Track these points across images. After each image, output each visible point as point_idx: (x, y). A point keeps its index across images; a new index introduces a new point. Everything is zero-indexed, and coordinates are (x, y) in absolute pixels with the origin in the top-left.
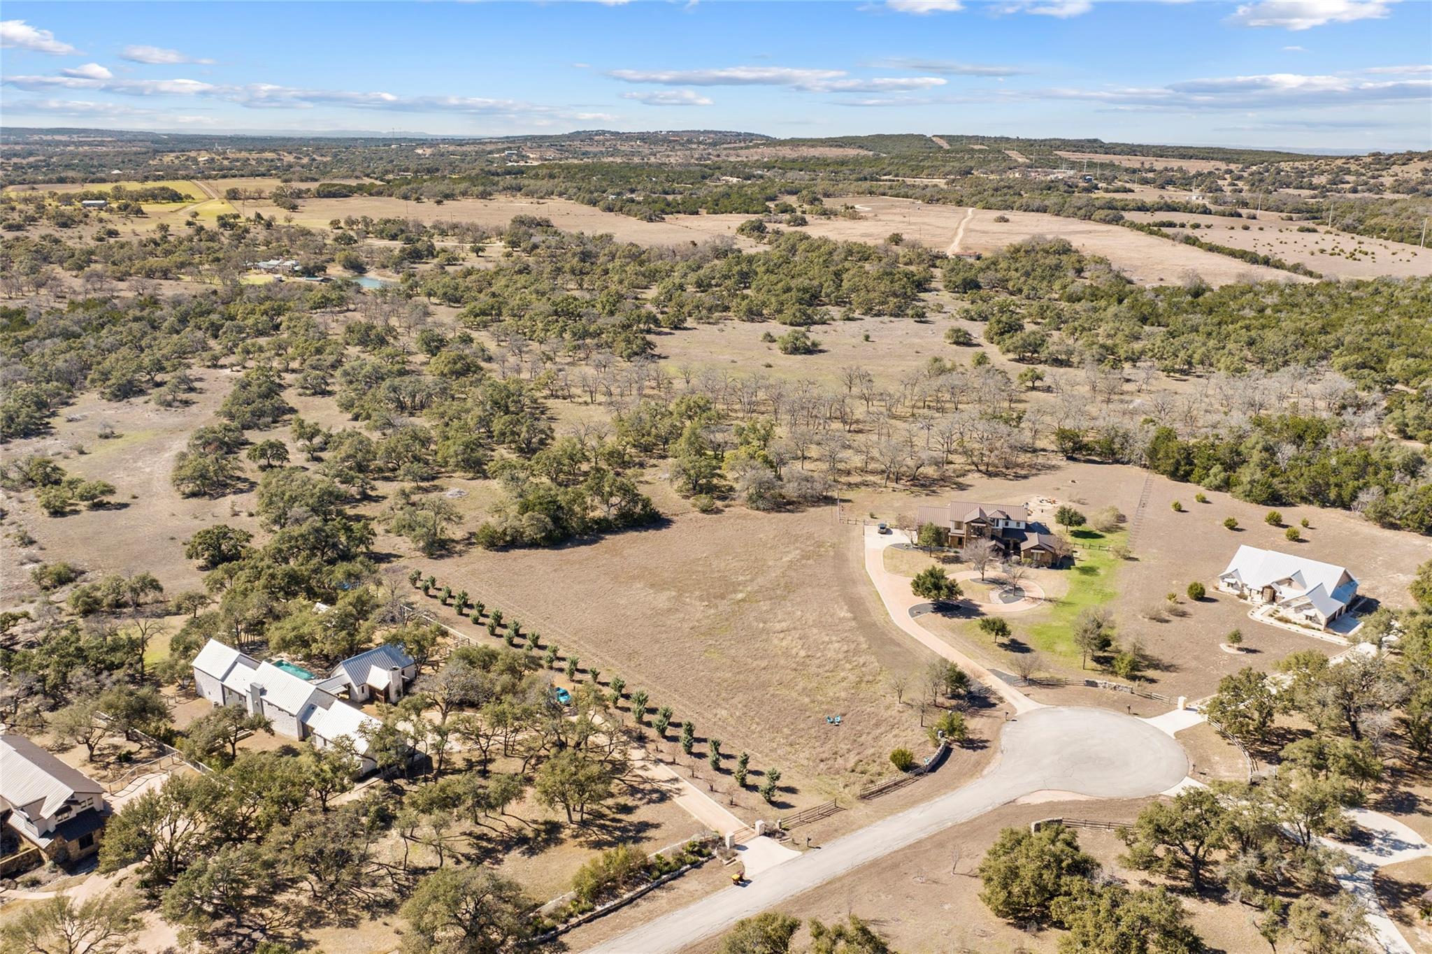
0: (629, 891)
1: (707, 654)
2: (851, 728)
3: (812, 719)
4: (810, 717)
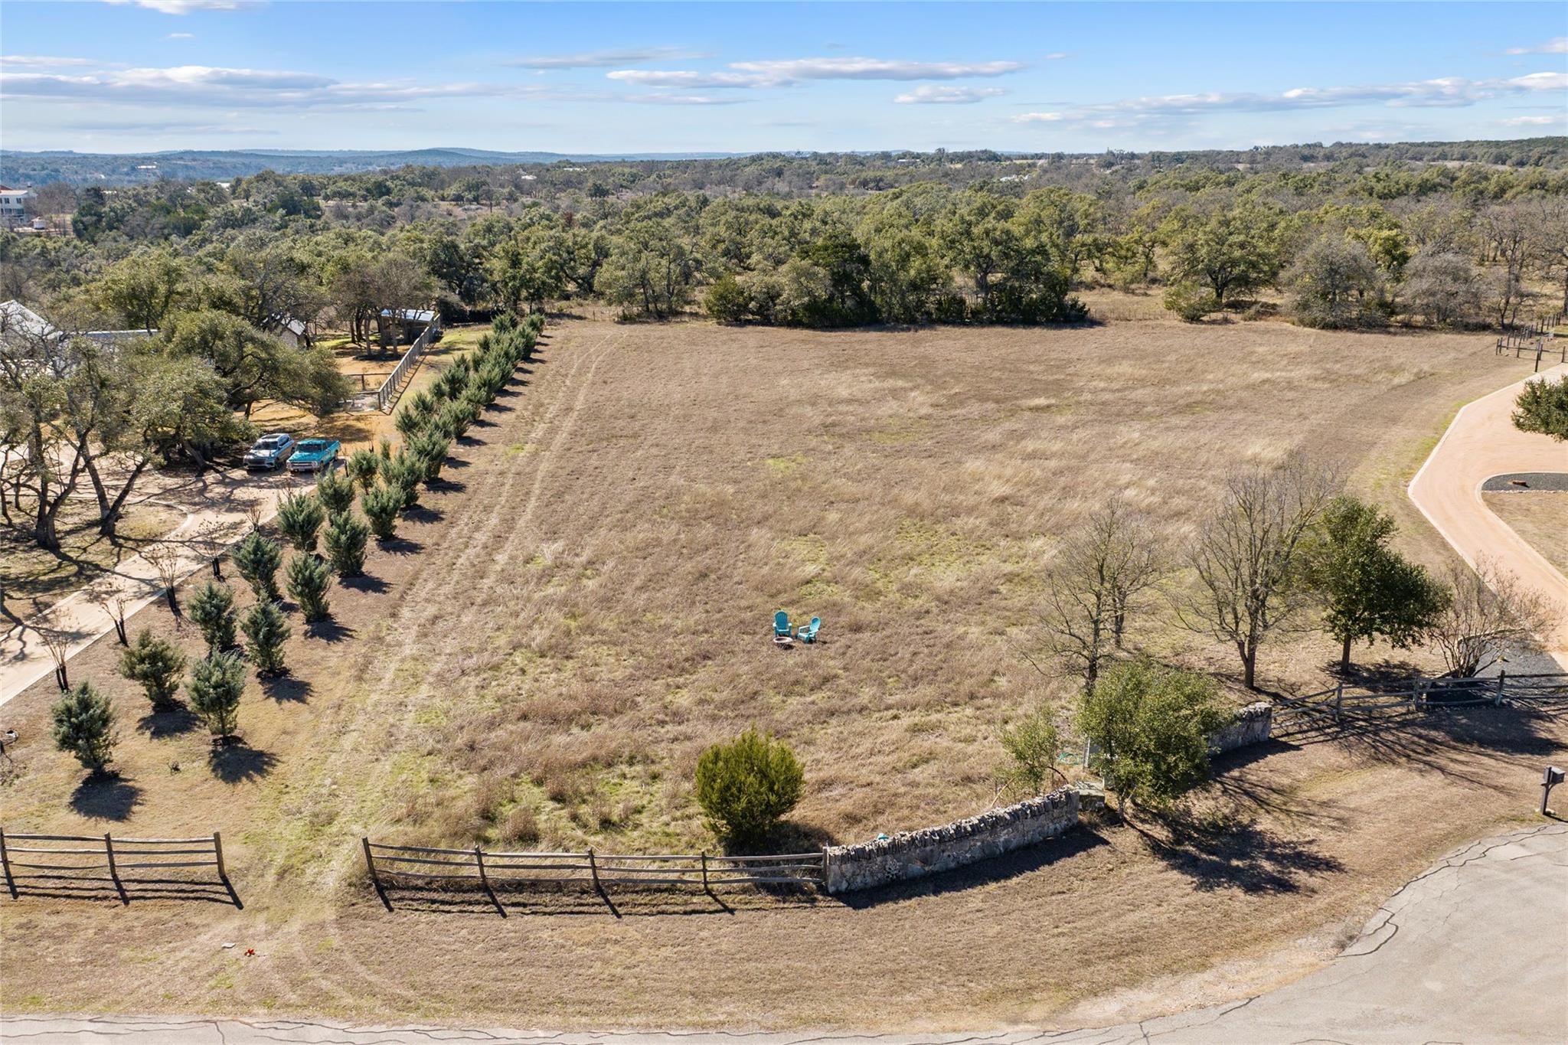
1: (770, 461)
2: (809, 665)
3: (748, 615)
4: (750, 608)
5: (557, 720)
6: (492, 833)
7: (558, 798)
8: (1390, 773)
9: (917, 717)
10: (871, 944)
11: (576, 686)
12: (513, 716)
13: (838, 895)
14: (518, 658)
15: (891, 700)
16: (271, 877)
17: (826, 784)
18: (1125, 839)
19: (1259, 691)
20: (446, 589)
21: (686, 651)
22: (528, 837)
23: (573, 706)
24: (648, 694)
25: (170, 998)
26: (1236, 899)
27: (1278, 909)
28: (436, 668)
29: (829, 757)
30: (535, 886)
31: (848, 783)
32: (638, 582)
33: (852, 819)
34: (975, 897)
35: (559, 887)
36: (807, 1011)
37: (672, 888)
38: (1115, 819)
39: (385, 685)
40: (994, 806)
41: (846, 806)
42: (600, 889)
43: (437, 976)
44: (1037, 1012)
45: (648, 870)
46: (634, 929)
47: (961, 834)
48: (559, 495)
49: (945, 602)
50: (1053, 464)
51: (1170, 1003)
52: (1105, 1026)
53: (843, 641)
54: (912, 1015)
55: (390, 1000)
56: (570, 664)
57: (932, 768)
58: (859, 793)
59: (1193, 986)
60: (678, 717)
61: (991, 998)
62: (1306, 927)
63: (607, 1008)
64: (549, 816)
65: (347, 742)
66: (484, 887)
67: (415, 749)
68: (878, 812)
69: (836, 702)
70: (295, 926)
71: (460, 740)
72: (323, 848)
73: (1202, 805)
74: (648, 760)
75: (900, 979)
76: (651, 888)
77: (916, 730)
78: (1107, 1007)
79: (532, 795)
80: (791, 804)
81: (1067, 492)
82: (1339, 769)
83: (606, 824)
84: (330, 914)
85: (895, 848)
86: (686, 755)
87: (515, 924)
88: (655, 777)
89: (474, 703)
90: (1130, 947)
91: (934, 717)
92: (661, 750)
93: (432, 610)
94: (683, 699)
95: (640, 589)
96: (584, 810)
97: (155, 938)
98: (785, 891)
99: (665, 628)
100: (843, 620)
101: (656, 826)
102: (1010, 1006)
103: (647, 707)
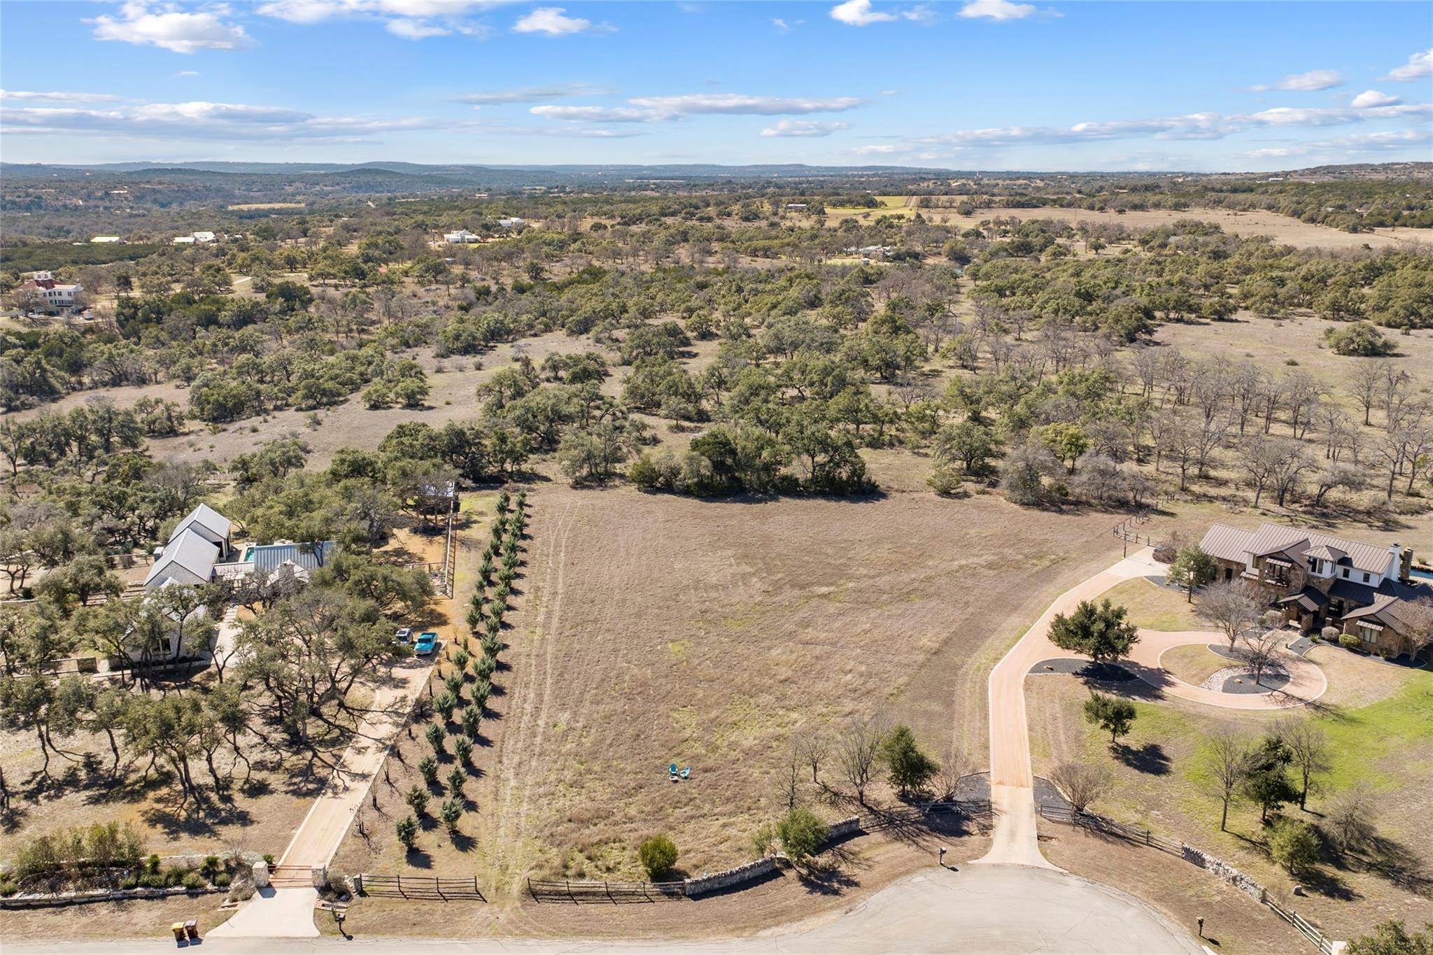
0: (78, 889)
1: (670, 645)
2: (685, 792)
3: (658, 762)
4: (660, 758)
5: (583, 822)
6: (568, 873)
7: (589, 858)
8: (898, 845)
9: (722, 820)
10: (699, 913)
11: (589, 804)
12: (565, 819)
13: (689, 896)
14: (561, 787)
15: (716, 811)
16: (493, 891)
17: (687, 852)
18: (791, 874)
19: (865, 805)
20: (520, 745)
21: (633, 784)
22: (581, 875)
23: (589, 815)
24: (618, 807)
25: (479, 933)
26: (818, 896)
27: (831, 900)
28: (527, 793)
29: (690, 839)
30: (586, 893)
31: (697, 851)
32: (608, 742)
33: (696, 867)
34: (735, 896)
35: (594, 894)
36: (677, 934)
37: (633, 894)
38: (788, 865)
39: (508, 803)
40: (746, 863)
41: (694, 861)
42: (608, 894)
43: (561, 925)
44: (746, 934)
45: (625, 887)
46: (622, 908)
47: (732, 874)
48: (561, 675)
49: (747, 753)
50: (818, 650)
51: (787, 931)
52: (764, 938)
53: (700, 778)
54: (708, 935)
55: (549, 933)
56: (584, 791)
57: (728, 844)
58: (700, 855)
59: (795, 926)
60: (631, 820)
61: (733, 930)
62: (839, 906)
63: (616, 934)
64: (588, 867)
65: (502, 831)
66: (569, 894)
67: (529, 835)
68: (705, 863)
69: (694, 812)
70: (508, 909)
71: (547, 832)
72: (507, 879)
73: (823, 860)
74: (620, 841)
75: (706, 924)
76: (626, 894)
77: (724, 826)
78: (768, 932)
79: (580, 857)
80: (674, 862)
81: (820, 675)
82: (880, 844)
83: (608, 869)
84: (518, 904)
85: (709, 879)
86: (635, 839)
87: (582, 907)
88: (624, 849)
89: (549, 814)
90: (782, 913)
91: (732, 820)
92: (625, 836)
93: (516, 759)
94: (633, 811)
95: (611, 745)
96: (599, 863)
97: (463, 913)
98: (671, 895)
99: (622, 770)
100: (701, 766)
101: (626, 870)
102: (738, 932)
103: (619, 816)
